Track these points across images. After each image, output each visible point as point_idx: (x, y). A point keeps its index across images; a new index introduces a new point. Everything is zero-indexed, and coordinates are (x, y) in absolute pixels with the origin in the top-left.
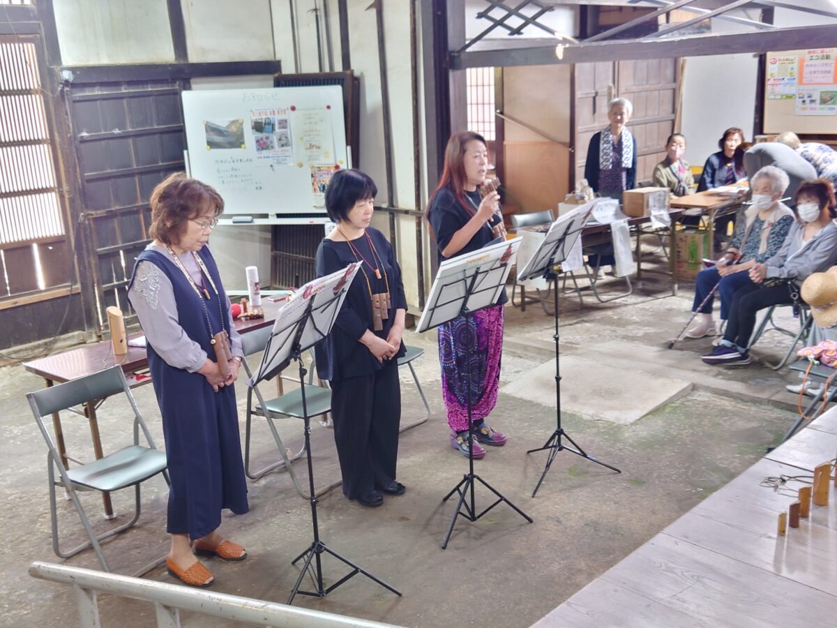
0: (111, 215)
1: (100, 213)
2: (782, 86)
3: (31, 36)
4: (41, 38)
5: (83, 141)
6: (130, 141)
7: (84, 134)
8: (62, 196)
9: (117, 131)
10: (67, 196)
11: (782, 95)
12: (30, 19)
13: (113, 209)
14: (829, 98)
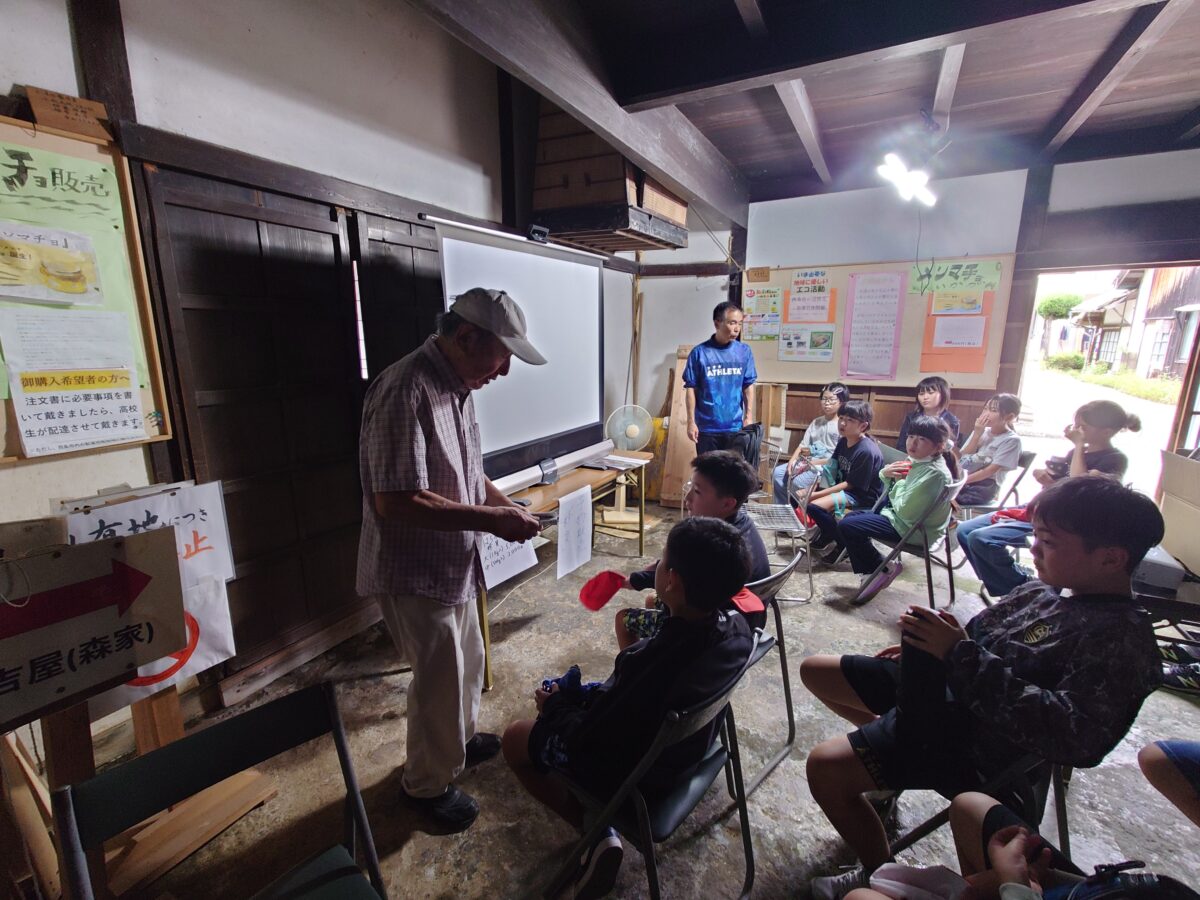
2: (761, 325)
11: (762, 336)
14: (822, 341)
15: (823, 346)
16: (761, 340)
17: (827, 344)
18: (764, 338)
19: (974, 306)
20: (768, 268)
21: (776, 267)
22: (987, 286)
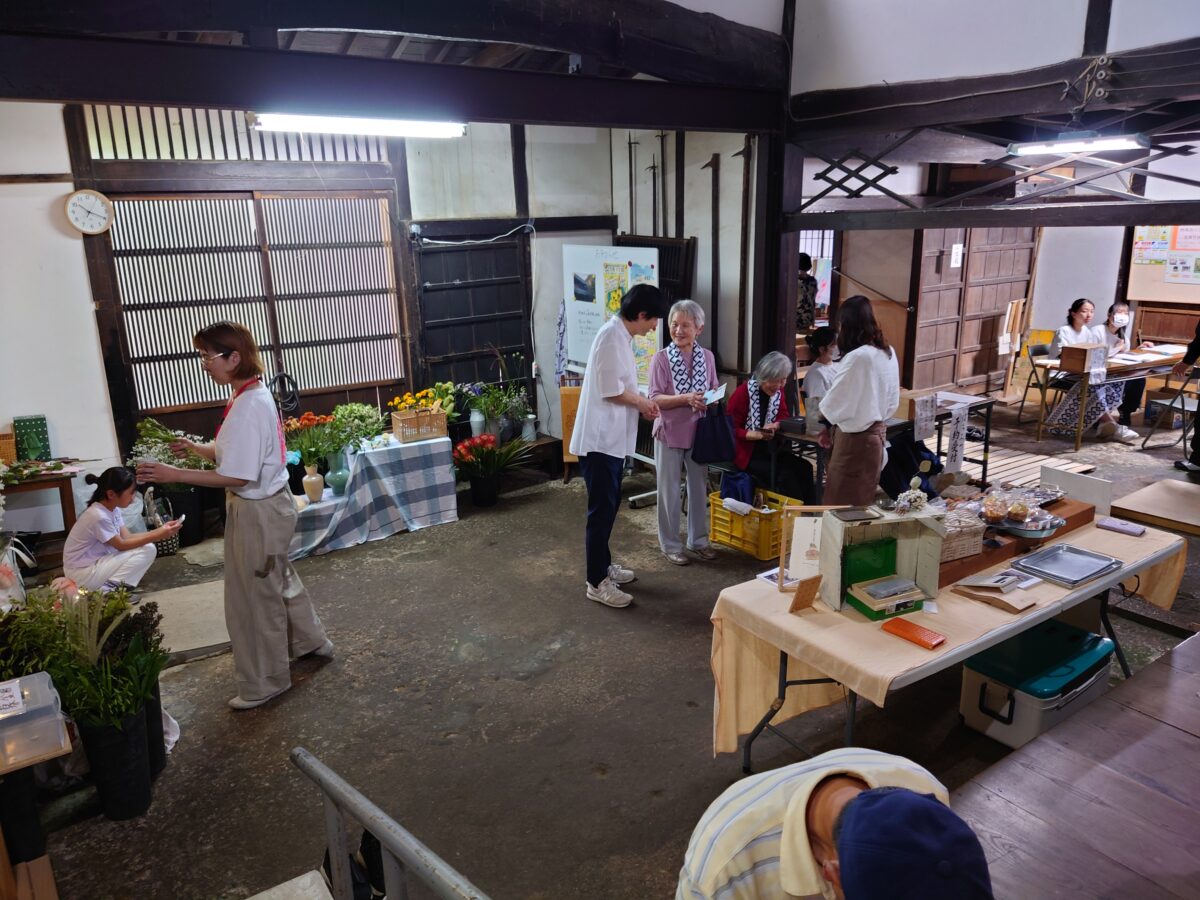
0: (448, 361)
1: (437, 358)
2: (1151, 251)
3: (385, 192)
4: (394, 194)
5: (426, 290)
6: (469, 291)
7: (428, 284)
8: (403, 342)
9: (458, 282)
10: (408, 342)
11: (1151, 260)
12: (386, 176)
13: (450, 355)
16: (1150, 263)
18: (1153, 262)
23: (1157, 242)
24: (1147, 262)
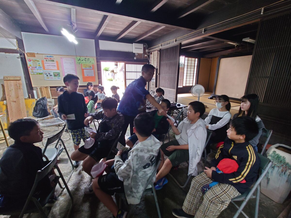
2: (36, 70)
14: (57, 75)
15: (57, 76)
16: (37, 74)
17: (58, 75)
18: (38, 74)
19: (90, 67)
20: (34, 53)
21: (37, 53)
22: (92, 63)
23: (37, 67)
24: (36, 74)
